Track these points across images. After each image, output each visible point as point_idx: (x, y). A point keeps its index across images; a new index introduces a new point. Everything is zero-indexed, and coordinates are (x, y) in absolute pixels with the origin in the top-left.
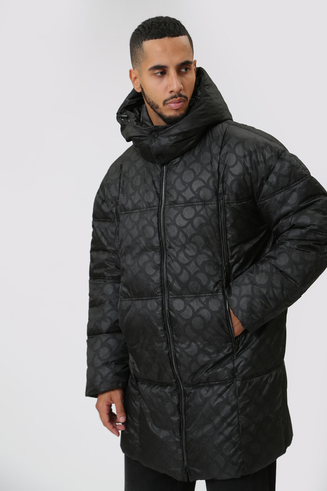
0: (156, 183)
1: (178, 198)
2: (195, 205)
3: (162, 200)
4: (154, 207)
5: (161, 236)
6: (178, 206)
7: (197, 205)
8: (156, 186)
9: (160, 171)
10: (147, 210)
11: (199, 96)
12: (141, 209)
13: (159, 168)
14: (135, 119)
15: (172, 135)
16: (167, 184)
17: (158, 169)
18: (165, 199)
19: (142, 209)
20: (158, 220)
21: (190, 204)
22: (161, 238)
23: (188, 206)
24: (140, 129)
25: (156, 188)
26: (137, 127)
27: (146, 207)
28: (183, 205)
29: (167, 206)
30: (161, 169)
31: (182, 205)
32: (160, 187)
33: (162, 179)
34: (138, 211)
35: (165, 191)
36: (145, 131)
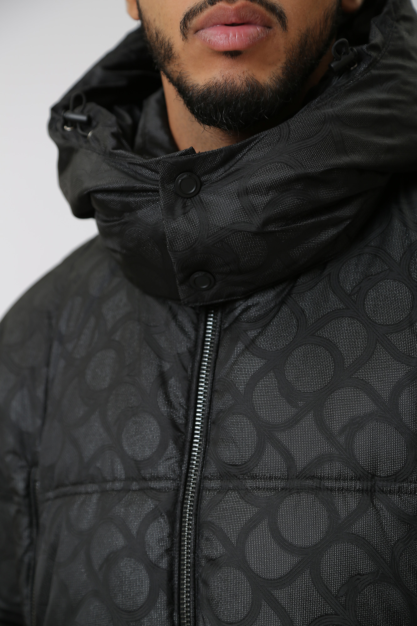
0: (172, 381)
1: (259, 451)
2: (331, 490)
3: (190, 455)
4: (158, 478)
5: (179, 604)
6: (258, 488)
7: (341, 490)
8: (171, 395)
9: (190, 338)
10: (127, 490)
11: (375, 47)
12: (105, 481)
13: (189, 328)
14: (115, 129)
15: (256, 190)
16: (216, 391)
17: (184, 330)
18: (205, 452)
19: (109, 481)
20: (171, 535)
21: (309, 483)
22: (179, 614)
23: (299, 490)
24: (130, 163)
25: (169, 403)
26: (116, 155)
27: (123, 477)
28: (280, 484)
29: (210, 480)
30: (197, 330)
31: (272, 484)
32: (188, 399)
33: (196, 368)
34: (95, 487)
35: (207, 418)
36: (146, 172)
